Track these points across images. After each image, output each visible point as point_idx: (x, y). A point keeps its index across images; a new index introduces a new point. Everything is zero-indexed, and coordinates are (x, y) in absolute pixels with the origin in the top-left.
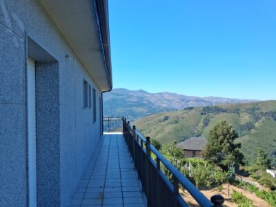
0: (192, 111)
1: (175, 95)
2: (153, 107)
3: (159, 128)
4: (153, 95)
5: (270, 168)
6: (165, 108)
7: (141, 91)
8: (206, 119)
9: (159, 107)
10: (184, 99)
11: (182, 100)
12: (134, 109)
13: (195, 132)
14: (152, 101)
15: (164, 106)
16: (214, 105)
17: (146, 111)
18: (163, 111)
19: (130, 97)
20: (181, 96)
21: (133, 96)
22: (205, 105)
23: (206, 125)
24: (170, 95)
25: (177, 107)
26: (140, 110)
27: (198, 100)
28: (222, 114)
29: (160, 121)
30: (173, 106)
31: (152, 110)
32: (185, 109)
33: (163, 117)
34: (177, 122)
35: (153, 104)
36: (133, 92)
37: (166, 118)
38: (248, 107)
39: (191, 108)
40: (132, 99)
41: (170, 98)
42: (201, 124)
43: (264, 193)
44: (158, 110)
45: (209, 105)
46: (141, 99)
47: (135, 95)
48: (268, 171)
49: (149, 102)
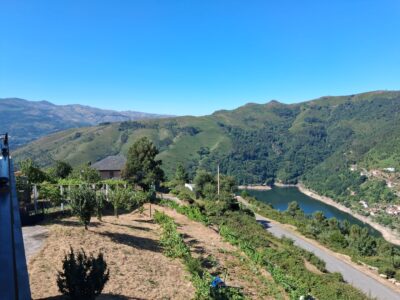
0: (109, 127)
1: (88, 108)
2: (61, 122)
3: (69, 147)
4: (60, 107)
5: (188, 182)
6: (76, 123)
7: (44, 102)
8: (124, 135)
9: (69, 122)
10: (98, 113)
11: (97, 114)
12: (36, 124)
13: (113, 149)
14: (60, 115)
15: (76, 120)
16: (133, 120)
17: (52, 127)
18: (73, 127)
19: (30, 109)
20: (96, 109)
21: (33, 109)
22: (123, 120)
23: (125, 141)
24: (82, 107)
25: (92, 123)
26: (43, 126)
27: (115, 114)
28: (140, 130)
29: (70, 138)
30: (86, 121)
31: (61, 126)
32: (101, 124)
33: (74, 134)
34: (91, 139)
35: (61, 118)
36: (34, 103)
37: (78, 135)
38: (166, 122)
39: (108, 124)
40: (32, 113)
41: (82, 112)
42: (119, 141)
43: (185, 208)
44: (68, 126)
45: (127, 120)
46: (45, 112)
47: (35, 106)
48: (186, 185)
49: (56, 117)
